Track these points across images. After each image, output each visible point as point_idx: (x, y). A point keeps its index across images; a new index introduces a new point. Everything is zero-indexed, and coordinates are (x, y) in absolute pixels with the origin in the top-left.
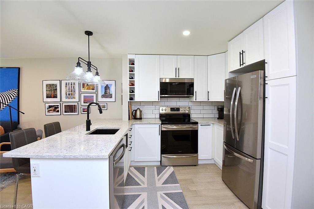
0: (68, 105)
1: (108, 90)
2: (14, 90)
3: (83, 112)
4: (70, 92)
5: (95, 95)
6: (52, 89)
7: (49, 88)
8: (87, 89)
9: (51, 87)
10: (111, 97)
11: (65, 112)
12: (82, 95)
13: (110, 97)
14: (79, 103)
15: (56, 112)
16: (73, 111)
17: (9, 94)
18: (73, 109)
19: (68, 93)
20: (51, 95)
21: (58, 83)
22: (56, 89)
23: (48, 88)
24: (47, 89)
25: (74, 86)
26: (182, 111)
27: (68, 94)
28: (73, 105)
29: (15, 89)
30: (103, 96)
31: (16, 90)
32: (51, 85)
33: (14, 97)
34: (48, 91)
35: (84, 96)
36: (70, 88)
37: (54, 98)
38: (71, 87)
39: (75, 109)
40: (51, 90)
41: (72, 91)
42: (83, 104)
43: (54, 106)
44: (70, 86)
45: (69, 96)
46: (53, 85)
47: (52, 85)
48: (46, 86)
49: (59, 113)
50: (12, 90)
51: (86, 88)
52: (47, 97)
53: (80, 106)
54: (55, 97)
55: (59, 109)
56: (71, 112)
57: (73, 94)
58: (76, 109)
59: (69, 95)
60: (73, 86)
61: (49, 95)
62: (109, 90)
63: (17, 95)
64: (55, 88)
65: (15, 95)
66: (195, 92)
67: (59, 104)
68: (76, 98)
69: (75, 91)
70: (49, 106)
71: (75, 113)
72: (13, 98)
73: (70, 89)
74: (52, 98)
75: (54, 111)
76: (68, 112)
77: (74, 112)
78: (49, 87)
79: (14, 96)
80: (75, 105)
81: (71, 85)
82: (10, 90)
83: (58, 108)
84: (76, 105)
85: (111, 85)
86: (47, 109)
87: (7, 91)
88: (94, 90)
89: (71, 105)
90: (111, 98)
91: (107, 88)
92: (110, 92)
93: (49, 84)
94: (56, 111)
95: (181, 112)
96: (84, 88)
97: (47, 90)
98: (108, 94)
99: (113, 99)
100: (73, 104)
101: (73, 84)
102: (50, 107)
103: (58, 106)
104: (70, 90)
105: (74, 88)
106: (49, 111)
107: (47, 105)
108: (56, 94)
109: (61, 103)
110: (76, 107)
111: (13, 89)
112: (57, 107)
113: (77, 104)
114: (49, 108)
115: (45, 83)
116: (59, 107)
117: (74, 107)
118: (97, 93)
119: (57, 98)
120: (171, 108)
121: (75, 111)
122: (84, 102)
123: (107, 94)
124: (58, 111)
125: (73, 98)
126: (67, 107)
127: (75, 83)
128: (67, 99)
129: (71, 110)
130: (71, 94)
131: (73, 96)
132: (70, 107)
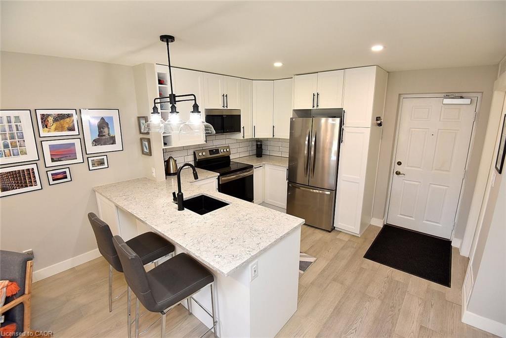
0: (8, 173)
1: (106, 130)
3: (54, 180)
4: (9, 141)
5: (77, 143)
8: (56, 129)
10: (114, 143)
11: (3, 190)
12: (46, 145)
13: (112, 142)
14: (41, 163)
16: (26, 182)
18: (25, 179)
19: (1, 142)
25: (18, 124)
26: (222, 153)
27: (2, 146)
28: (23, 171)
30: (96, 142)
35: (51, 147)
36: (7, 129)
38: (10, 127)
39: (30, 178)
41: (12, 137)
42: (49, 163)
44: (6, 123)
45: (7, 151)
51: (53, 127)
53: (43, 170)
56: (22, 187)
57: (18, 144)
58: (35, 177)
59: (6, 146)
60: (13, 124)
62: (109, 128)
66: (242, 127)
68: (27, 152)
69: (22, 137)
71: (34, 187)
73: (8, 132)
76: (13, 189)
77: (31, 186)
80: (28, 170)
81: (9, 122)
84: (33, 169)
85: (111, 118)
88: (74, 130)
89: (19, 171)
90: (112, 144)
91: (103, 124)
92: (110, 132)
95: (220, 154)
96: (47, 127)
98: (107, 136)
99: (118, 146)
100: (25, 168)
101: (13, 120)
104: (8, 136)
105: (17, 130)
110: (34, 172)
113: (34, 166)
117: (29, 174)
118: (81, 136)
120: (209, 151)
121: (31, 182)
122: (52, 159)
123: (104, 137)
125: (19, 155)
126: (6, 176)
127: (18, 117)
128: (2, 157)
129: (21, 183)
130: (11, 145)
131: (19, 148)
132: (16, 177)
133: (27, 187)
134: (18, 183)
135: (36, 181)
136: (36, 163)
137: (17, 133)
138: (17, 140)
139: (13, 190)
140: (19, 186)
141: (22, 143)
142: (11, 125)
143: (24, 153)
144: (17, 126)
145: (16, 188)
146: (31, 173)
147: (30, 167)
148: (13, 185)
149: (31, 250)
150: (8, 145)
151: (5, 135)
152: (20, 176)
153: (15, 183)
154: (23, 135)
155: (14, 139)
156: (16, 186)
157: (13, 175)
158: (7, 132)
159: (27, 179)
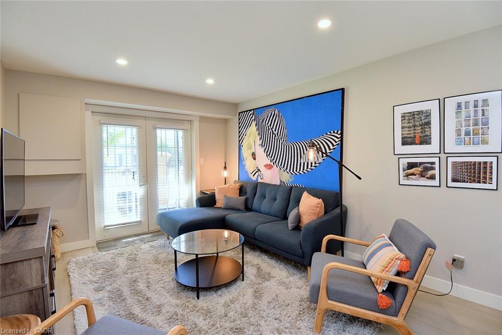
0: (463, 163)
2: (334, 132)
4: (471, 128)
6: (417, 124)
7: (409, 123)
9: (414, 118)
11: (454, 180)
15: (428, 178)
16: (479, 177)
17: (325, 141)
18: (479, 173)
19: (463, 129)
20: (415, 137)
21: (433, 107)
22: (429, 123)
23: (406, 121)
24: (404, 125)
25: (485, 108)
27: (463, 133)
28: (480, 163)
29: (336, 132)
31: (338, 132)
32: (414, 115)
33: (333, 145)
34: (407, 129)
36: (472, 114)
37: (422, 144)
38: (476, 112)
39: (485, 173)
40: (415, 126)
41: (476, 124)
43: (421, 164)
44: (472, 109)
45: (467, 138)
46: (420, 113)
47: (418, 115)
48: (402, 117)
49: (436, 183)
50: (330, 133)
52: (404, 143)
54: (426, 141)
55: (437, 172)
56: (474, 181)
57: (481, 131)
58: (491, 173)
59: (467, 134)
60: (480, 109)
61: (409, 138)
63: (340, 142)
64: (426, 121)
65: (336, 142)
67: (436, 160)
68: (489, 142)
69: (486, 123)
70: (408, 163)
71: (488, 184)
72: (332, 147)
74: (416, 144)
75: (422, 175)
76: (464, 181)
77: (485, 183)
78: (409, 119)
79: (335, 144)
80: (485, 163)
81: (476, 106)
82: (327, 134)
83: (433, 169)
84: (492, 162)
86: (404, 170)
87: (323, 135)
89: (475, 163)
93: (410, 113)
94: (428, 176)
97: (402, 128)
100: (482, 159)
101: (480, 104)
102: (411, 166)
103: (433, 163)
104: (471, 122)
105: (483, 115)
106: (407, 175)
107: (404, 162)
108: (427, 136)
109: (443, 156)
111: (332, 132)
112: (430, 165)
113: (494, 160)
114: (408, 169)
115: (399, 111)
116: (437, 166)
117: (485, 168)
119: (430, 143)
121: (485, 178)
124: (432, 177)
125: (479, 144)
126: (460, 166)
127: (487, 100)
128: (461, 145)
129: (474, 177)
130: (473, 132)
131: (480, 136)
132: (470, 168)
133: (480, 183)
134: (470, 176)
135: (491, 178)
136: (497, 157)
137: (482, 118)
138: (480, 127)
139: (463, 183)
140: (470, 179)
141: (485, 130)
142: (477, 110)
143: (485, 142)
144: (483, 110)
145: (467, 182)
146: (488, 167)
147: (488, 159)
148: (465, 178)
149: (463, 257)
150: (470, 132)
151: (469, 121)
152: (474, 169)
153: (467, 175)
154: (488, 122)
155: (477, 125)
156: (467, 179)
157: (467, 166)
158: (471, 118)
159: (481, 173)
